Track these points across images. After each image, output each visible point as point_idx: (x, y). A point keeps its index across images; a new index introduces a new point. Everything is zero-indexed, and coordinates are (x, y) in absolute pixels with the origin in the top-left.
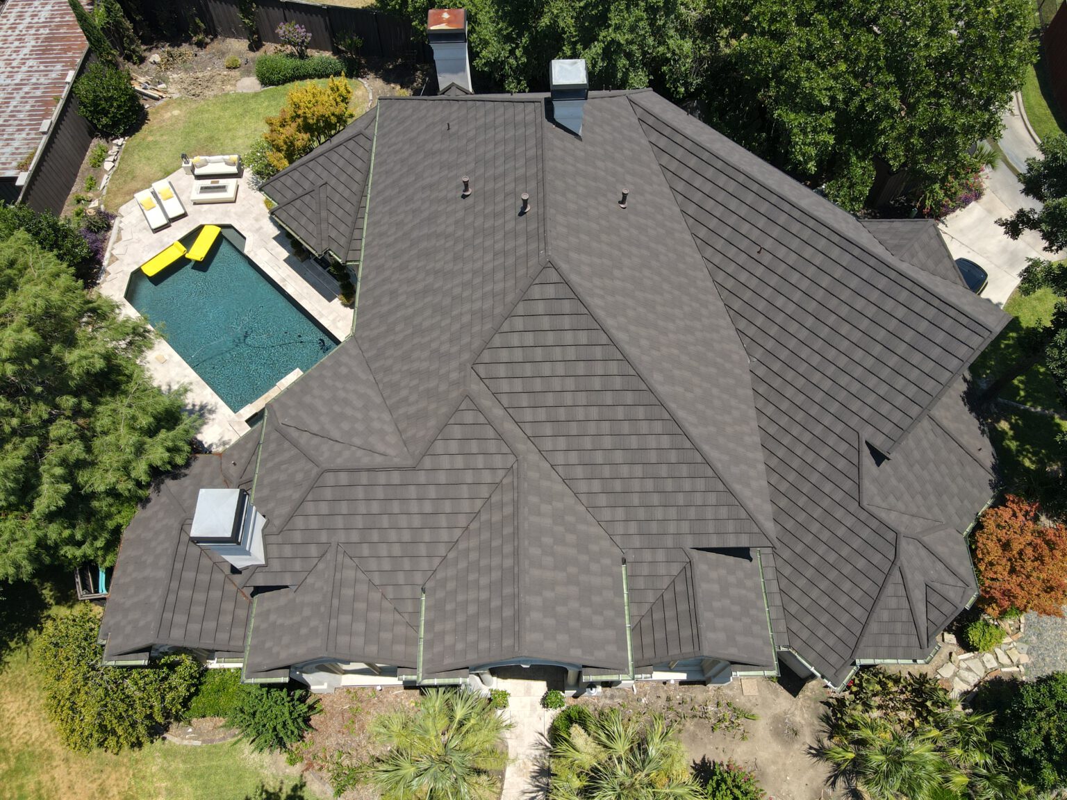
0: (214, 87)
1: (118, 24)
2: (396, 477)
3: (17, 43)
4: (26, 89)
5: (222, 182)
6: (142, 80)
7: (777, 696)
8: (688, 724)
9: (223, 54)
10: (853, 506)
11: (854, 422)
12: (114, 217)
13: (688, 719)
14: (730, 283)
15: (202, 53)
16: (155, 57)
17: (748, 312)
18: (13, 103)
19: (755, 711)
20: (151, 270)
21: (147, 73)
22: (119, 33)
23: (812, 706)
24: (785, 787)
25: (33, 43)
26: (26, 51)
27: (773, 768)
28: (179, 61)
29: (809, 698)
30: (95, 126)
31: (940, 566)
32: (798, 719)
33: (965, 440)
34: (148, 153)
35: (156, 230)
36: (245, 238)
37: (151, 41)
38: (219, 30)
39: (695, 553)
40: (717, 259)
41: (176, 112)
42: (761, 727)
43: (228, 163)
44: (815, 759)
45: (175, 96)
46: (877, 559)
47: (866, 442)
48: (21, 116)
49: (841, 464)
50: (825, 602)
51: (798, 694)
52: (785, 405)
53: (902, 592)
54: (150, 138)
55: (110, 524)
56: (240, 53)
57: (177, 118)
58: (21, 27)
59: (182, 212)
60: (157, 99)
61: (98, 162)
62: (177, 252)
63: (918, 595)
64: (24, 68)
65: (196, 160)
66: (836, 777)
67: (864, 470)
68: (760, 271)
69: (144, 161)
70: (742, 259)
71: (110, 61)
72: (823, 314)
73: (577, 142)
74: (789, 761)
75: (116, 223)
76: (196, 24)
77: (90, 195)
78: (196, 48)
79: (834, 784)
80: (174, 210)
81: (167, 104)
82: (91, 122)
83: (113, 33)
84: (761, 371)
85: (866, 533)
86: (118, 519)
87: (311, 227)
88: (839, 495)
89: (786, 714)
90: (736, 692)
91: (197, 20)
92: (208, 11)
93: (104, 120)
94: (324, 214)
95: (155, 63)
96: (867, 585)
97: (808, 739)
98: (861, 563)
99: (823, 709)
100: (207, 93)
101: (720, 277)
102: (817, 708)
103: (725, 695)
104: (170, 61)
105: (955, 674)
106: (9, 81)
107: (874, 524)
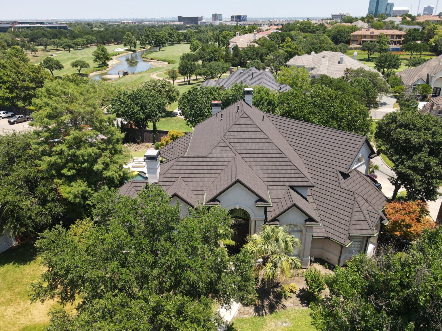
0: (142, 149)
2: (201, 159)
5: (141, 163)
9: (145, 145)
10: (339, 189)
11: (334, 167)
14: (294, 144)
17: (300, 149)
28: (132, 146)
38: (145, 141)
40: (290, 140)
46: (349, 201)
47: (339, 171)
49: (334, 179)
50: (336, 219)
52: (314, 168)
53: (359, 210)
56: (150, 145)
65: (135, 158)
67: (340, 178)
68: (302, 139)
70: (297, 138)
84: (306, 162)
85: (344, 195)
88: (334, 187)
91: (140, 136)
92: (143, 135)
96: (348, 210)
98: (345, 204)
101: (291, 143)
104: (129, 146)
107: (346, 192)
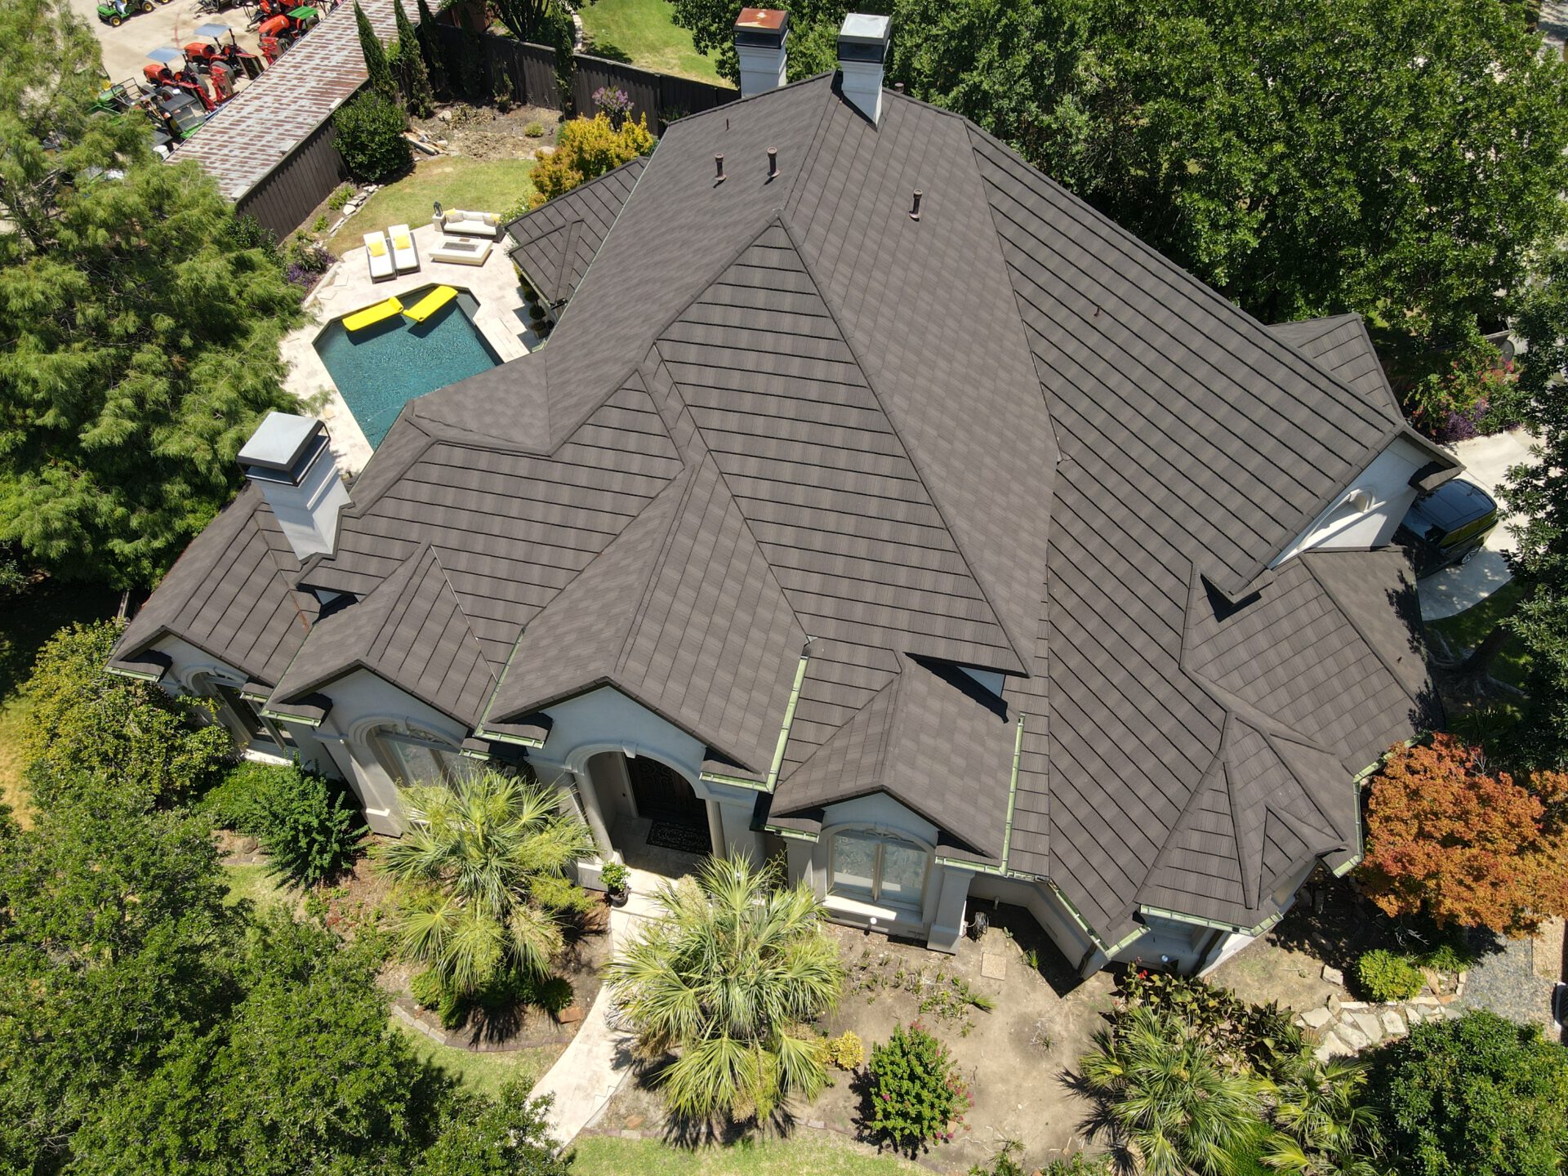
0: (502, 149)
1: (411, 63)
2: (524, 466)
3: (295, 82)
4: (288, 126)
5: (473, 241)
6: (422, 133)
7: (1034, 989)
8: (885, 994)
9: (527, 121)
10: (1170, 670)
11: (1188, 547)
12: (334, 261)
13: (887, 988)
14: (1052, 356)
15: (502, 118)
16: (447, 114)
17: (1070, 394)
18: (268, 138)
19: (993, 1001)
20: (353, 324)
21: (431, 128)
22: (410, 75)
23: (1086, 1015)
24: (1011, 1118)
25: (314, 84)
26: (303, 90)
27: (1000, 1087)
28: (473, 121)
29: (1083, 1003)
30: (347, 163)
31: (1295, 789)
32: (1057, 1028)
33: (1376, 638)
34: (399, 204)
35: (378, 280)
36: (478, 304)
37: (445, 99)
38: (530, 96)
39: (911, 664)
40: (1042, 324)
41: (448, 170)
42: (998, 1024)
43: (487, 223)
44: (1070, 1091)
45: (453, 154)
46: (1193, 749)
47: (1202, 577)
48: (272, 151)
49: (1163, 606)
50: (1110, 812)
51: (1067, 992)
52: (1099, 522)
53: (1224, 805)
54: (408, 190)
55: (179, 525)
56: (546, 123)
57: (447, 175)
58: (305, 67)
59: (414, 264)
60: (431, 154)
61: (337, 207)
62: (393, 308)
63: (1252, 819)
64: (294, 107)
65: (451, 213)
66: (1097, 1125)
67: (1193, 618)
68: (1093, 339)
69: (391, 210)
70: (1073, 324)
71: (387, 93)
72: (1169, 397)
73: (869, 130)
74: (1028, 1084)
75: (333, 268)
76: (503, 81)
77: (316, 235)
78: (496, 112)
79: (1090, 1133)
80: (405, 260)
81: (442, 161)
82: (344, 157)
83: (403, 72)
84: (1074, 474)
85: (1183, 710)
86: (191, 519)
87: (551, 271)
88: (1153, 653)
89: (1040, 1015)
90: (970, 968)
91: (506, 77)
92: (522, 69)
93: (360, 158)
94: (570, 257)
95: (444, 119)
96: (1173, 789)
97: (1068, 1060)
98: (1170, 756)
99: (1100, 1024)
100: (492, 154)
101: (1041, 347)
102: (1091, 1021)
103: (953, 969)
104: (461, 122)
105: (1330, 1027)
106: (272, 116)
107: (1197, 697)
